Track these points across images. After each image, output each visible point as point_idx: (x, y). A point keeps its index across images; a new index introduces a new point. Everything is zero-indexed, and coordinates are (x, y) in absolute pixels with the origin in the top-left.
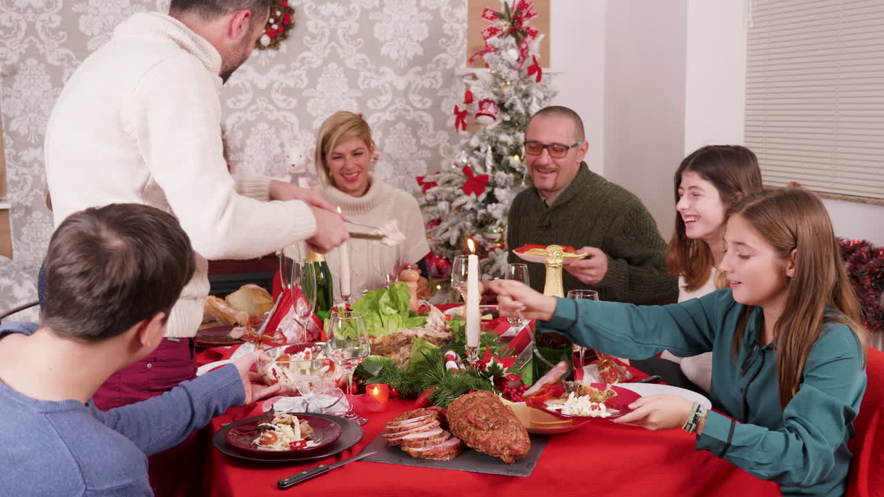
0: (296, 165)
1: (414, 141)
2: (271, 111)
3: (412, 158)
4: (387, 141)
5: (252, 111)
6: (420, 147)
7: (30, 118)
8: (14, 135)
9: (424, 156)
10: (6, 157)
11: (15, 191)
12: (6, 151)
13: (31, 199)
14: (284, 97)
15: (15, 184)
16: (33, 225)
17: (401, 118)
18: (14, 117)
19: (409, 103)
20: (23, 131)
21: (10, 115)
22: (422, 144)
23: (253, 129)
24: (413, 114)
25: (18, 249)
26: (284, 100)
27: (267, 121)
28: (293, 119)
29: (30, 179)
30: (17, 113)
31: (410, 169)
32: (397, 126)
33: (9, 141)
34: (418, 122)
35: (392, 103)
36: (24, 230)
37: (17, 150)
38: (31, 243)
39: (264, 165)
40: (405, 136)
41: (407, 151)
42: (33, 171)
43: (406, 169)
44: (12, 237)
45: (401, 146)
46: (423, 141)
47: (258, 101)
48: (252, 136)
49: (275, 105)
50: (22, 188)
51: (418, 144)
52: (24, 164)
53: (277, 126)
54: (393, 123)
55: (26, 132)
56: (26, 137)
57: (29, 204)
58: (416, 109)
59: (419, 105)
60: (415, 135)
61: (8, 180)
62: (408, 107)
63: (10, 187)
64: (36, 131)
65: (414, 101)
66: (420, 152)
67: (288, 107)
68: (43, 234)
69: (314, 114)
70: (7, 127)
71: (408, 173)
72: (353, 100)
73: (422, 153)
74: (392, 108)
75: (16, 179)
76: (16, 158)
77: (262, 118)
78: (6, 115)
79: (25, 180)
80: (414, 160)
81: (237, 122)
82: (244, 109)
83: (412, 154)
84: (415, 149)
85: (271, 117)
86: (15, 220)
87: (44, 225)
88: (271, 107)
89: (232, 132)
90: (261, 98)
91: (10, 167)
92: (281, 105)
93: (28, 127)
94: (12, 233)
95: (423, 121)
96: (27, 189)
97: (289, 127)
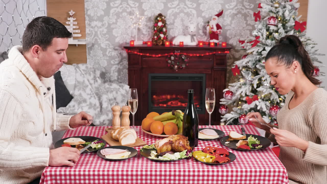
0: (193, 31)
1: (245, 22)
2: (186, 9)
3: (244, 29)
4: (233, 22)
5: (178, 9)
6: (247, 25)
7: (95, 10)
8: (89, 16)
9: (249, 29)
10: (86, 24)
11: (89, 37)
12: (86, 22)
13: (94, 40)
14: (191, 3)
15: (89, 34)
16: (94, 50)
17: (239, 13)
18: (89, 9)
19: (244, 6)
20: (92, 15)
21: (88, 8)
22: (248, 23)
23: (178, 16)
24: (245, 11)
25: (89, 59)
26: (191, 4)
27: (184, 12)
28: (194, 12)
29: (94, 33)
30: (90, 8)
31: (242, 34)
32: (238, 16)
33: (87, 18)
34: (247, 14)
35: (236, 6)
36: (91, 52)
37: (90, 22)
38: (94, 57)
39: (181, 30)
40: (241, 20)
41: (242, 26)
42: (95, 30)
43: (241, 34)
44: (87, 54)
45: (239, 24)
46: (249, 22)
47: (180, 4)
48: (177, 19)
49: (187, 6)
50: (91, 36)
51: (246, 23)
52: (92, 27)
53: (188, 14)
54: (236, 15)
55: (93, 15)
56: (93, 17)
57: (93, 42)
58: (246, 9)
59: (248, 7)
60: (245, 19)
61: (86, 32)
62: (243, 8)
63: (87, 35)
64: (97, 15)
65: (246, 5)
66: (247, 27)
67: (193, 7)
68: (98, 54)
69: (203, 10)
70: (87, 13)
71: (241, 35)
72: (220, 5)
73: (248, 28)
74: (236, 8)
75: (89, 32)
76: (89, 25)
77: (182, 11)
78: (86, 9)
79: (92, 33)
80: (244, 30)
81: (172, 13)
82: (175, 8)
83: (243, 28)
84: (245, 25)
85: (185, 11)
86: (88, 48)
87: (98, 50)
88: (185, 7)
89: (170, 17)
90: (182, 3)
91: (87, 28)
92: (190, 6)
93: (94, 13)
94: (87, 53)
95: (249, 14)
96: (93, 37)
97: (193, 15)
